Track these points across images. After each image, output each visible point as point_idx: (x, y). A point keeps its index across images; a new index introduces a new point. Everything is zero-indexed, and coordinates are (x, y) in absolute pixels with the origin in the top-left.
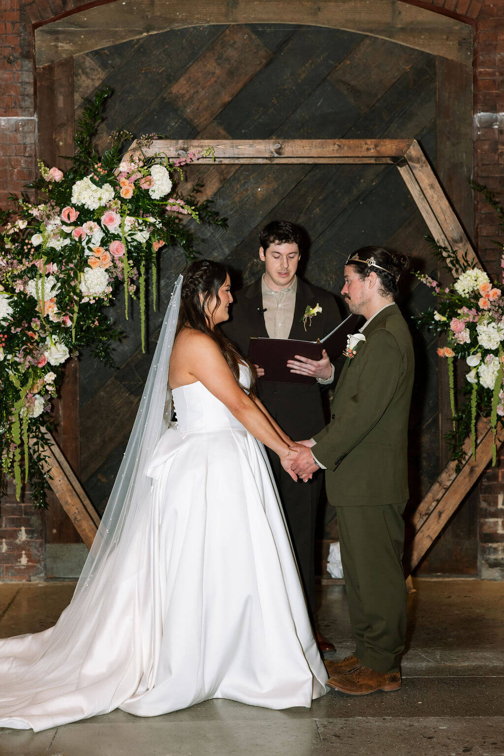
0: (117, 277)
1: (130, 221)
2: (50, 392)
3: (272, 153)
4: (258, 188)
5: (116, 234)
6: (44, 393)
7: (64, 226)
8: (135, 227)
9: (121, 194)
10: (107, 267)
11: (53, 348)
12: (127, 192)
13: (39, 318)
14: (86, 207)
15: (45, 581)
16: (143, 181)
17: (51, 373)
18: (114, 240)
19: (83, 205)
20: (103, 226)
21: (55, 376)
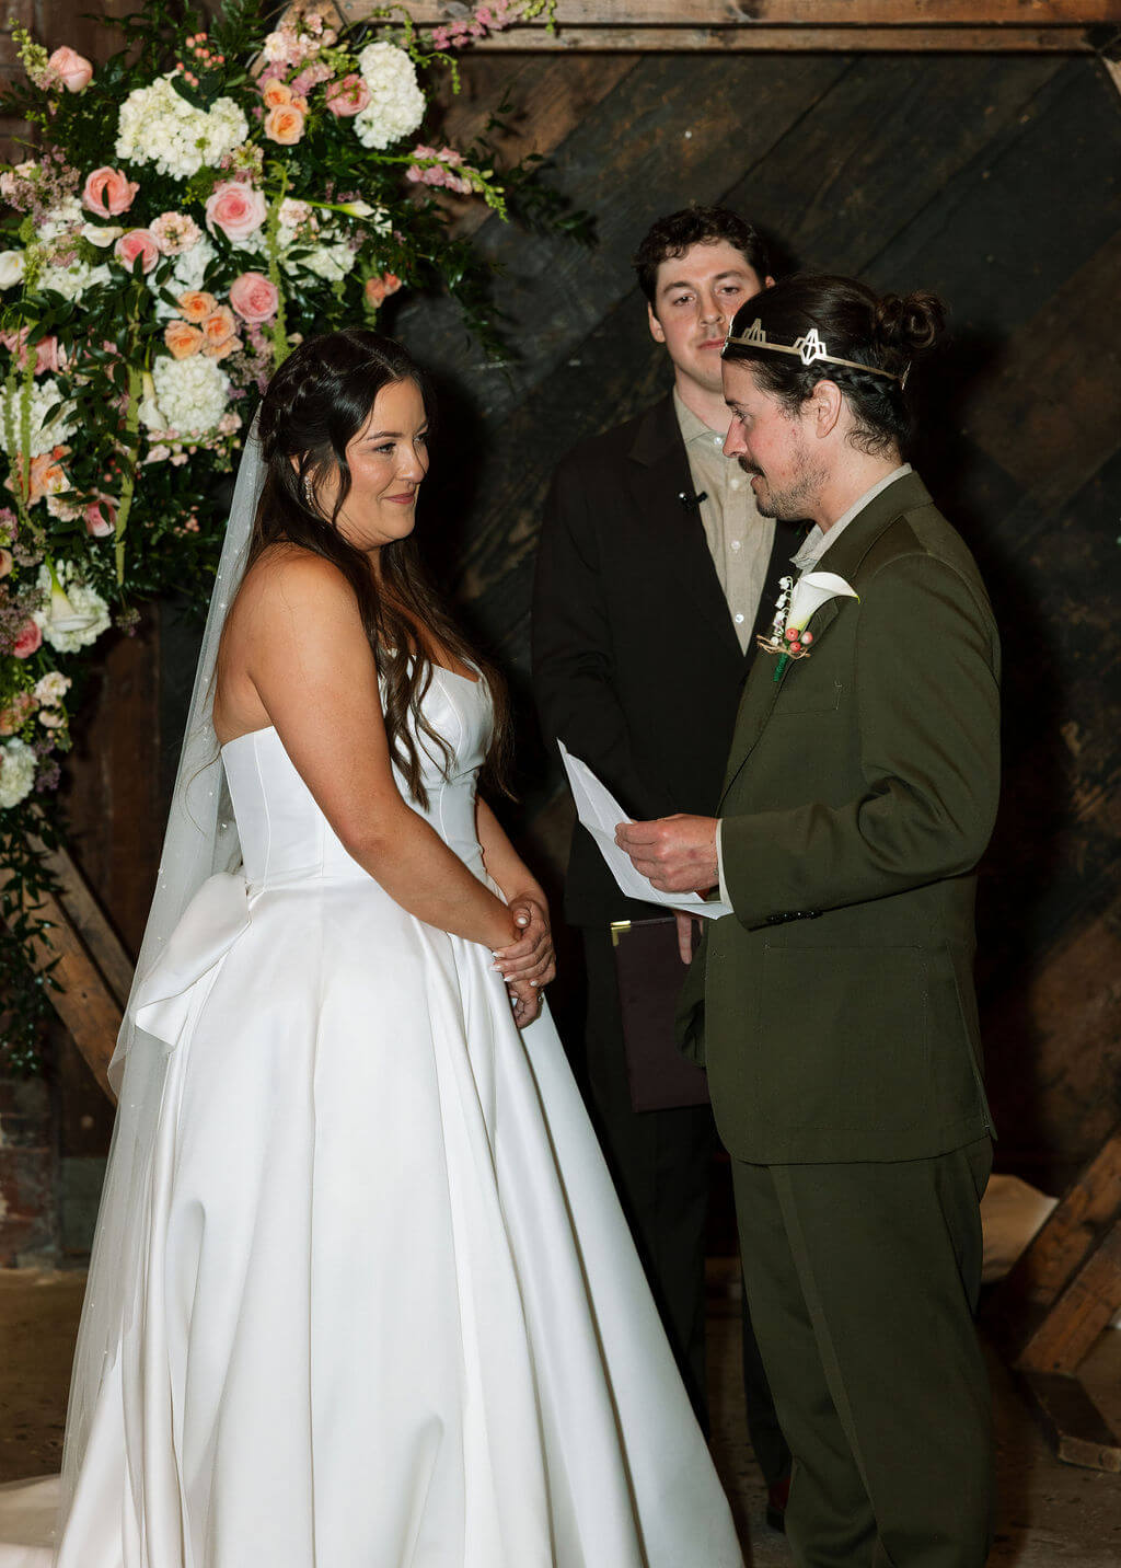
0: (254, 383)
1: (294, 214)
2: (50, 734)
3: (730, 10)
4: (684, 130)
5: (252, 251)
6: (36, 734)
7: (90, 225)
8: (308, 232)
9: (267, 129)
10: (225, 353)
11: (58, 599)
12: (287, 122)
13: (15, 510)
14: (160, 169)
15: (58, 1266)
16: (335, 89)
17: (55, 675)
18: (246, 270)
19: (152, 164)
20: (211, 228)
21: (68, 683)
